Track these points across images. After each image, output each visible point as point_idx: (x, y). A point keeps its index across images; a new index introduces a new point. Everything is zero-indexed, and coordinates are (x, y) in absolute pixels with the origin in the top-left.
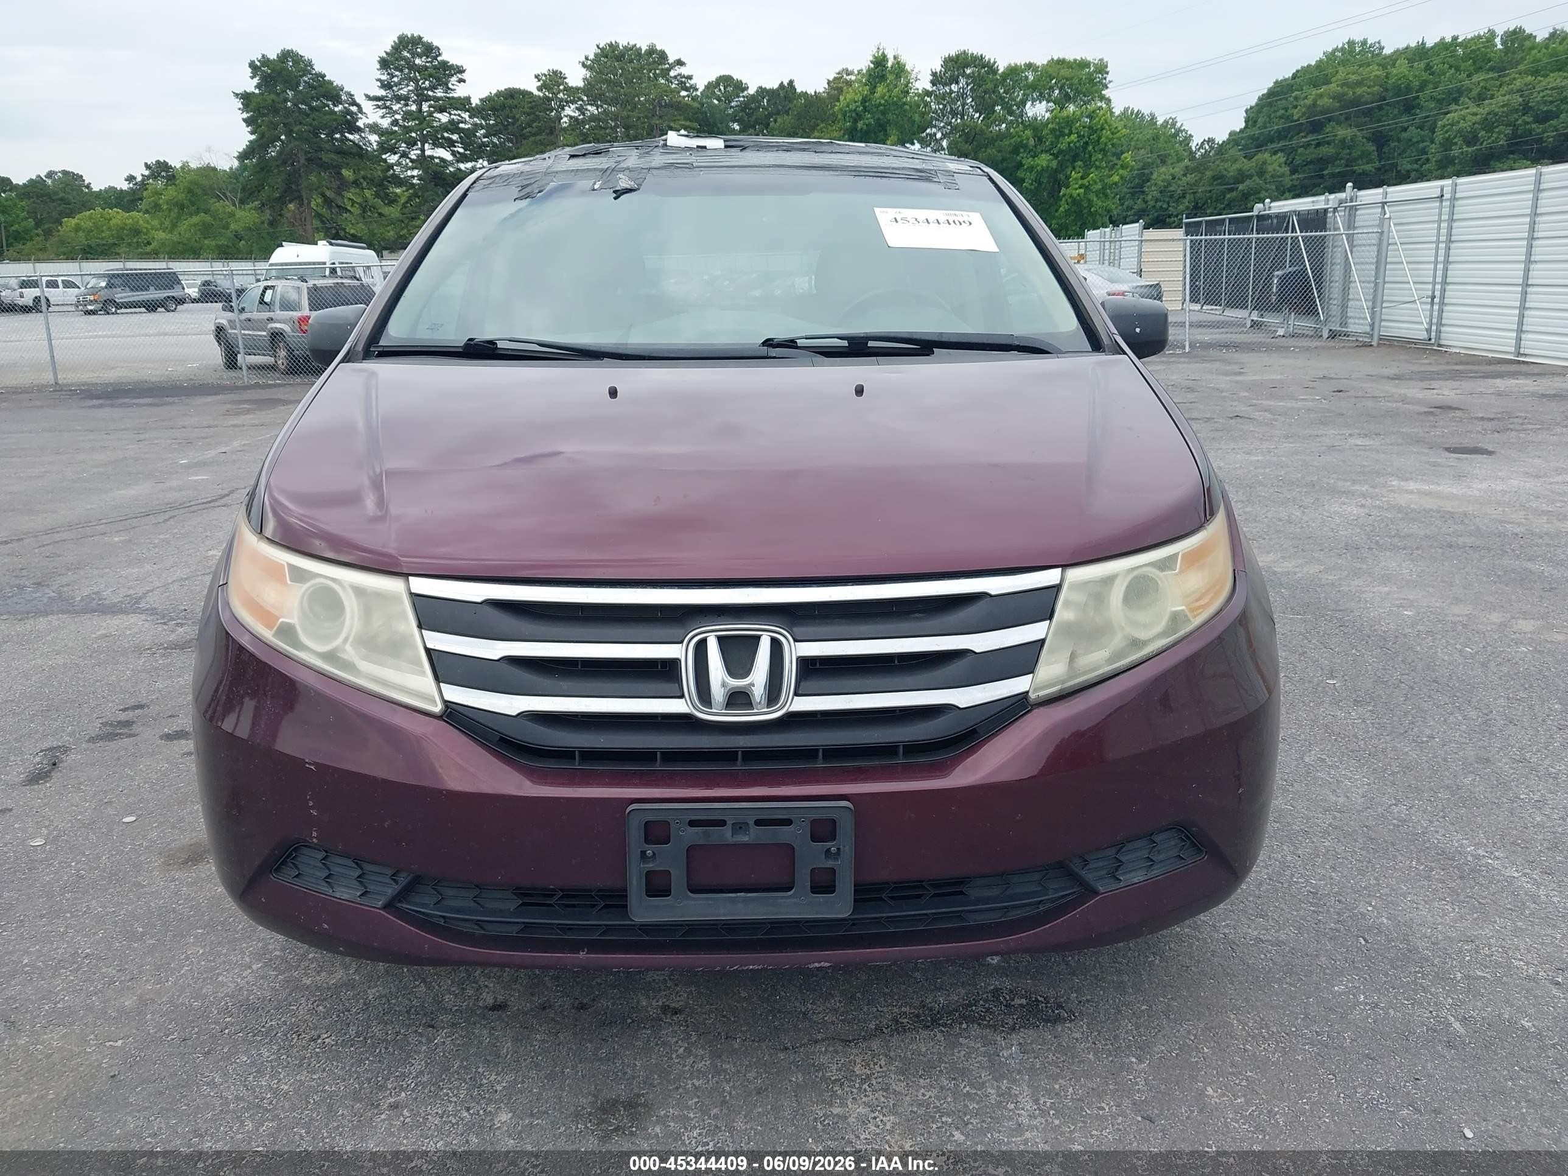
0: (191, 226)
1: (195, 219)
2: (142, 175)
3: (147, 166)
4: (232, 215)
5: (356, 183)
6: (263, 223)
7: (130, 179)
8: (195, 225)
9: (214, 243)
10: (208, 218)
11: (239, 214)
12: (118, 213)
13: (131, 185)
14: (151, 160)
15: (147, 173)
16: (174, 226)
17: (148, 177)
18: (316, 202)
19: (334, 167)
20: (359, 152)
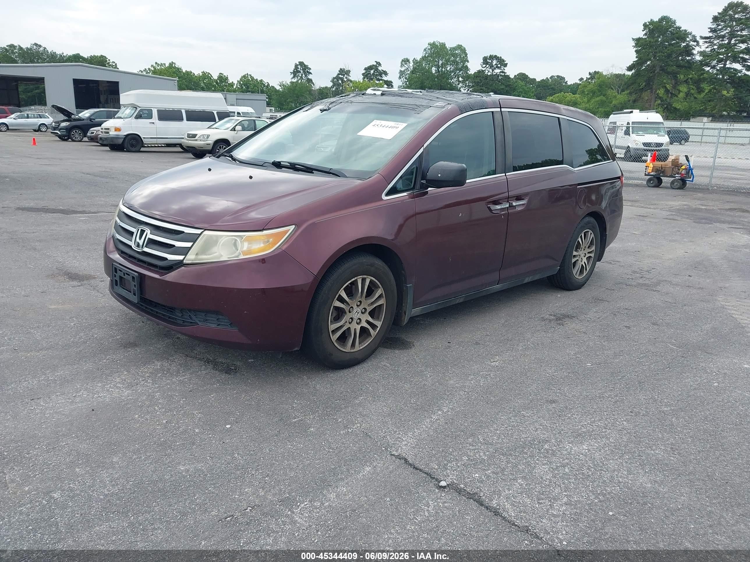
0: (595, 101)
1: (598, 99)
2: (587, 78)
3: (590, 74)
4: (615, 97)
5: (686, 82)
6: (629, 101)
7: (581, 79)
8: (597, 101)
9: (603, 110)
10: (604, 98)
11: (619, 96)
12: (570, 95)
13: (581, 82)
14: (592, 71)
15: (589, 77)
16: (589, 101)
17: (589, 79)
18: (661, 92)
19: (674, 73)
20: (690, 65)
